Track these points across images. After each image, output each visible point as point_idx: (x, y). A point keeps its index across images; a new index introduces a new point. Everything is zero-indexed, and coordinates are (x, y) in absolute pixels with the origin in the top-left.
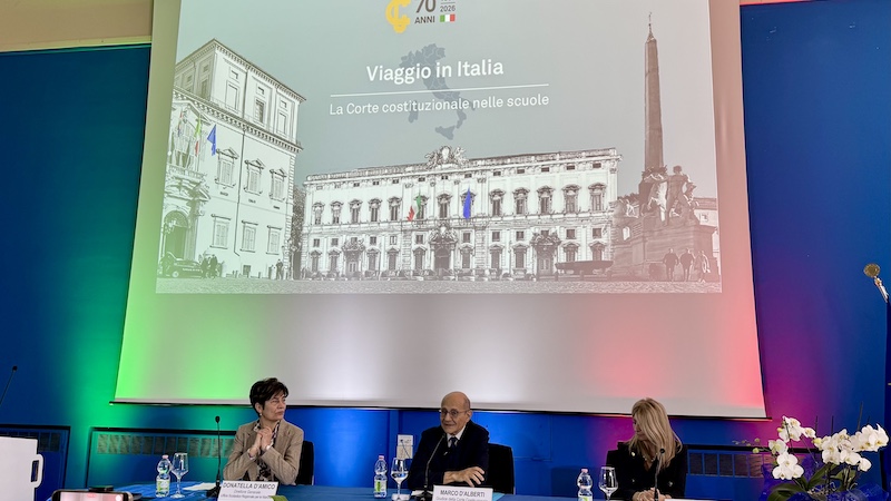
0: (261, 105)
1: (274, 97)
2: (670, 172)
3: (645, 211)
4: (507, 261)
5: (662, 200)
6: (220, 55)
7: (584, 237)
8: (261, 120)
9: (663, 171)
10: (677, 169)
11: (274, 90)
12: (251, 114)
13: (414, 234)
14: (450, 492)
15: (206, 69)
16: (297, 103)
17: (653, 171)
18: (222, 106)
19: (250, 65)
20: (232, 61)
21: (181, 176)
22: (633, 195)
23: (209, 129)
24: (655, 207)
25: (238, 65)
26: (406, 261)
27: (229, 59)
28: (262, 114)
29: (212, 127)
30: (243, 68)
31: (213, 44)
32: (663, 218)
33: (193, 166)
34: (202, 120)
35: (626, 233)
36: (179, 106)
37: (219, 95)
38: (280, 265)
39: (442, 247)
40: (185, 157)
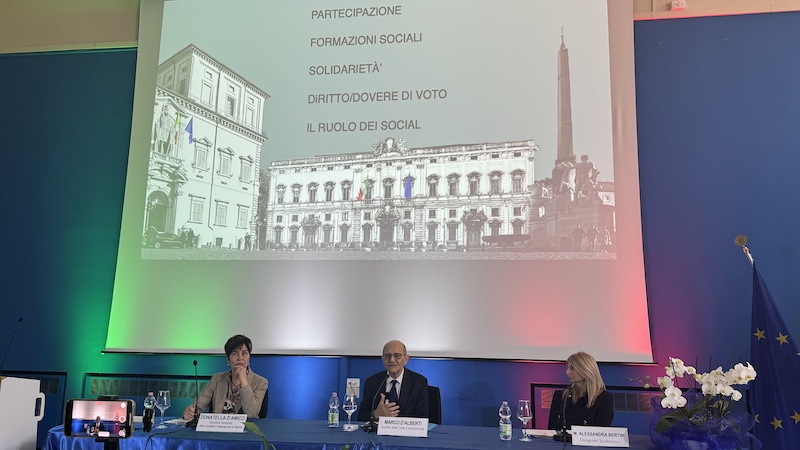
0: (232, 101)
1: (243, 94)
2: (579, 160)
3: (557, 192)
4: (441, 235)
5: (572, 184)
6: (196, 59)
7: (506, 215)
8: (232, 114)
9: (573, 159)
10: (585, 158)
11: (243, 88)
12: (223, 108)
13: (362, 212)
14: (393, 422)
15: (184, 70)
16: (263, 99)
17: (565, 160)
18: (198, 102)
19: (222, 67)
20: (207, 63)
21: (163, 161)
22: (547, 179)
23: (187, 121)
24: (566, 190)
25: (212, 66)
26: (356, 235)
27: (205, 62)
28: (232, 109)
29: (189, 120)
30: (216, 69)
31: (190, 49)
32: (572, 199)
33: (173, 153)
34: (180, 113)
35: (542, 212)
36: (161, 101)
37: (196, 91)
38: (248, 238)
39: (387, 223)
40: (166, 145)
